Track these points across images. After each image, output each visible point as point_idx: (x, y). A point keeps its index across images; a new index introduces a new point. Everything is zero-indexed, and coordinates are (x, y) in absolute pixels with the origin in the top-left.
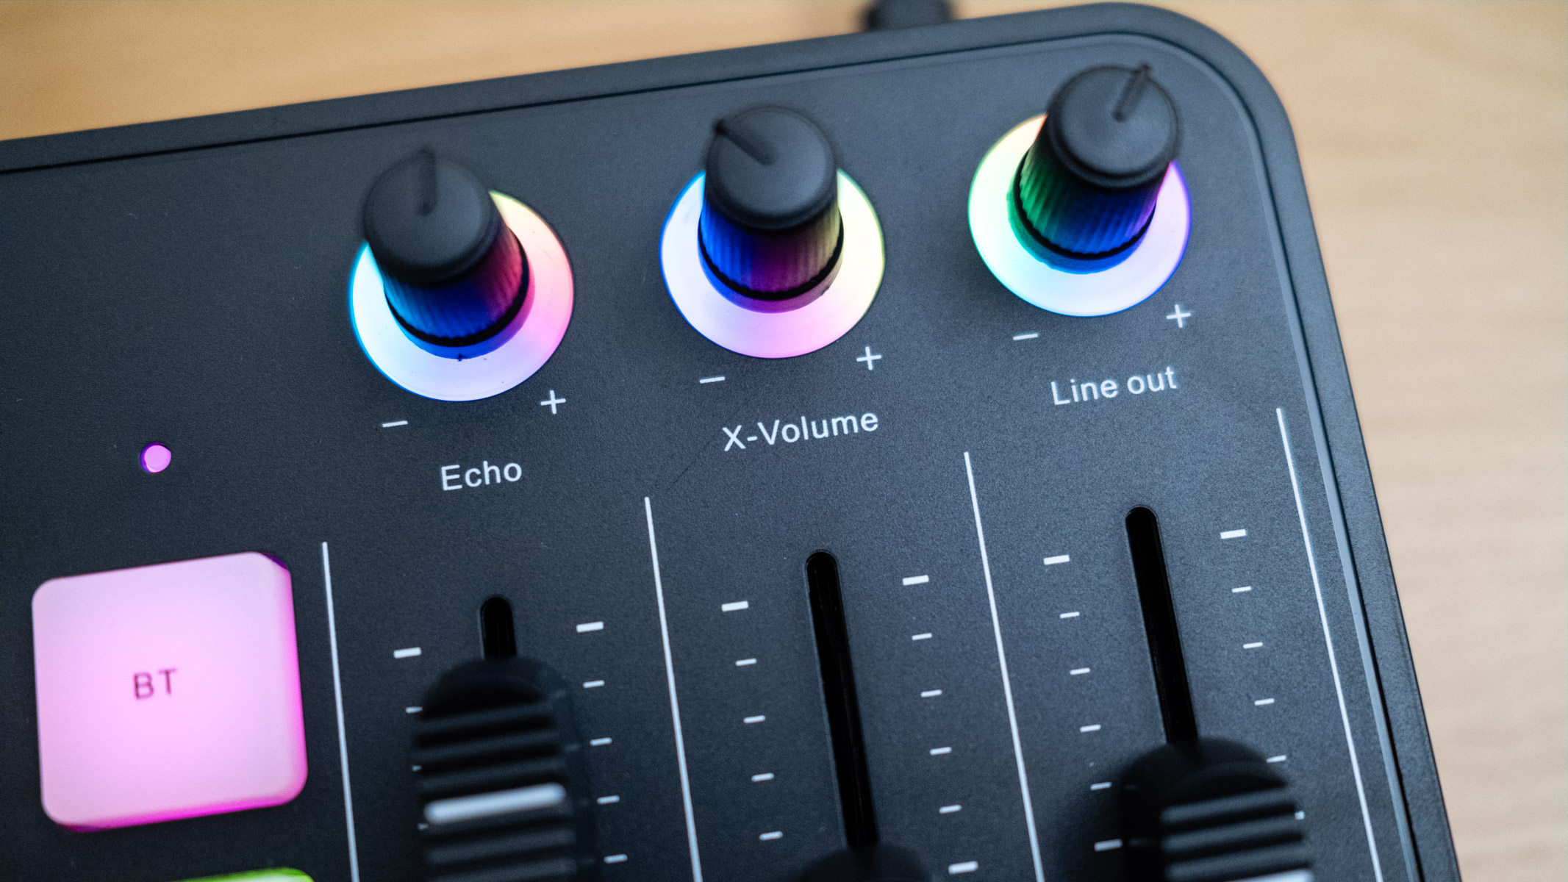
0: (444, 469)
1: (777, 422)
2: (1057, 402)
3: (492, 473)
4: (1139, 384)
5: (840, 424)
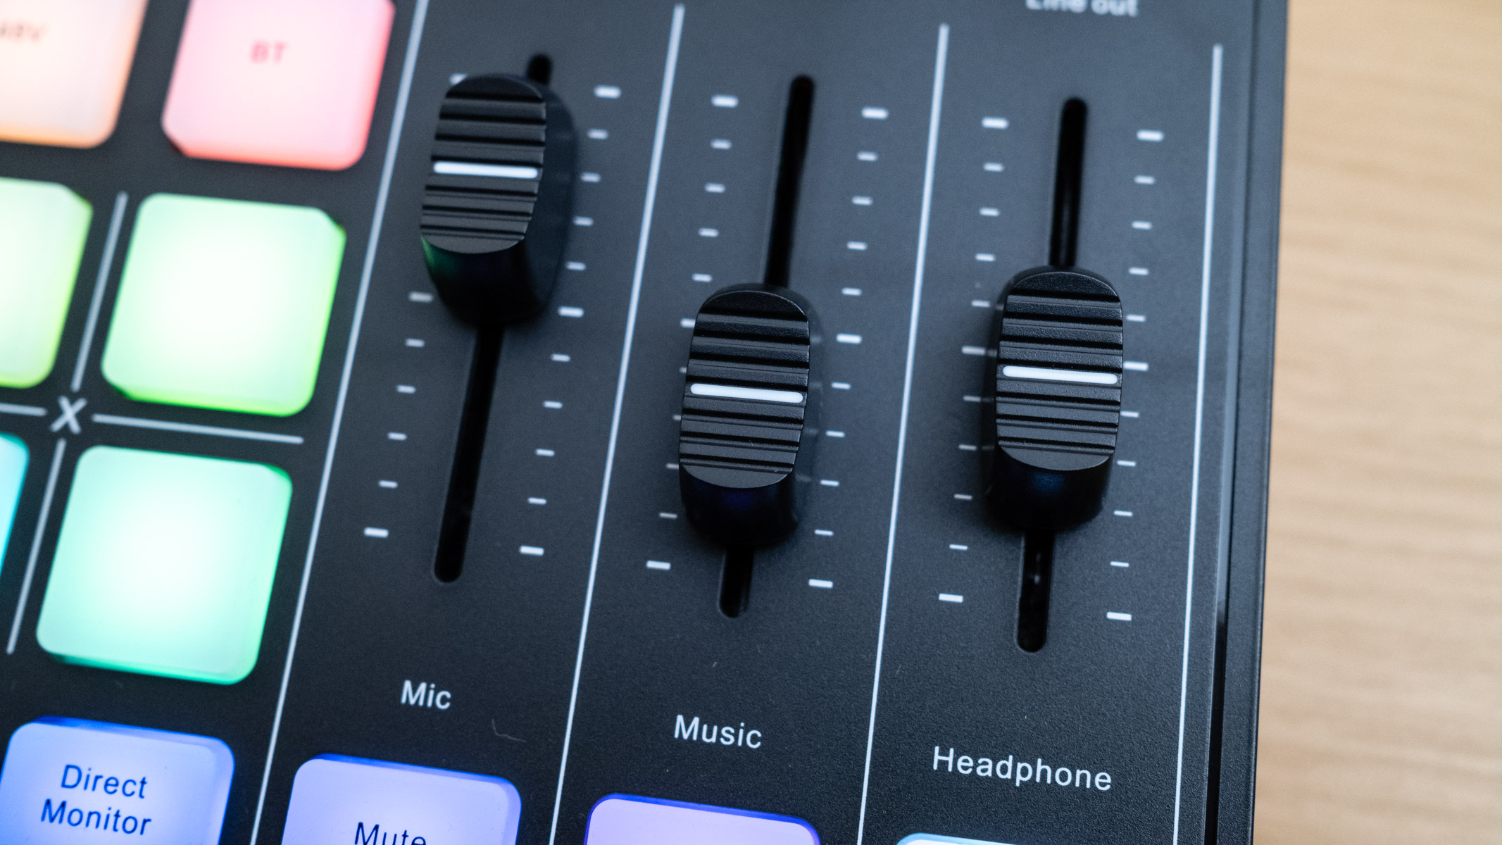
2: (1030, 6)
4: (1102, 6)
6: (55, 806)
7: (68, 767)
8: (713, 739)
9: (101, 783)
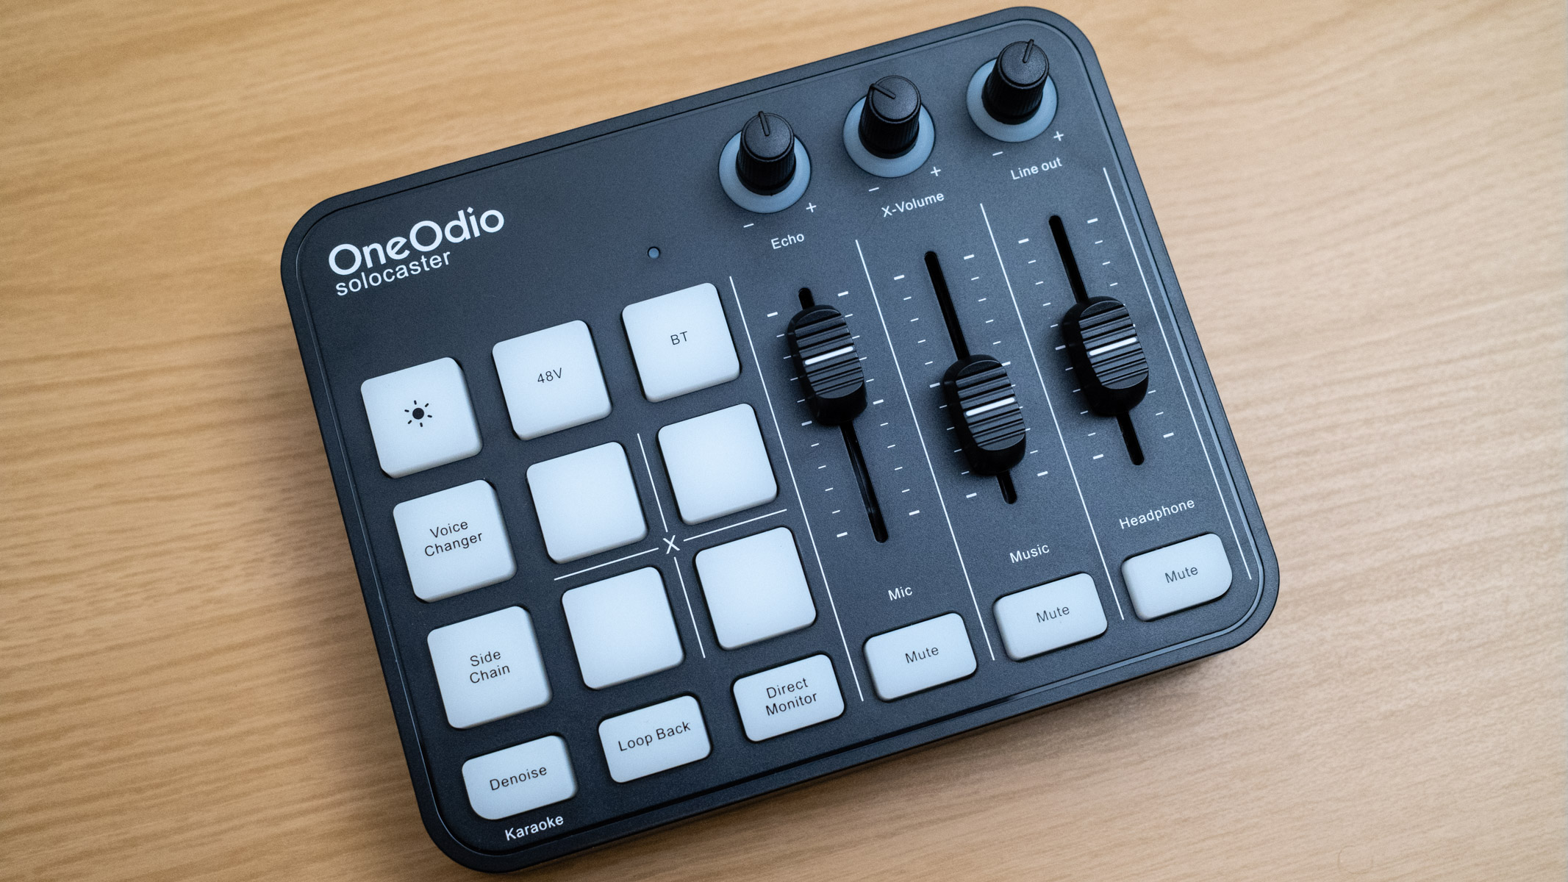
0: (772, 241)
1: (903, 203)
2: (1014, 178)
3: (792, 239)
4: (1046, 167)
5: (928, 200)
6: (771, 707)
7: (767, 689)
8: (1029, 557)
9: (786, 689)
